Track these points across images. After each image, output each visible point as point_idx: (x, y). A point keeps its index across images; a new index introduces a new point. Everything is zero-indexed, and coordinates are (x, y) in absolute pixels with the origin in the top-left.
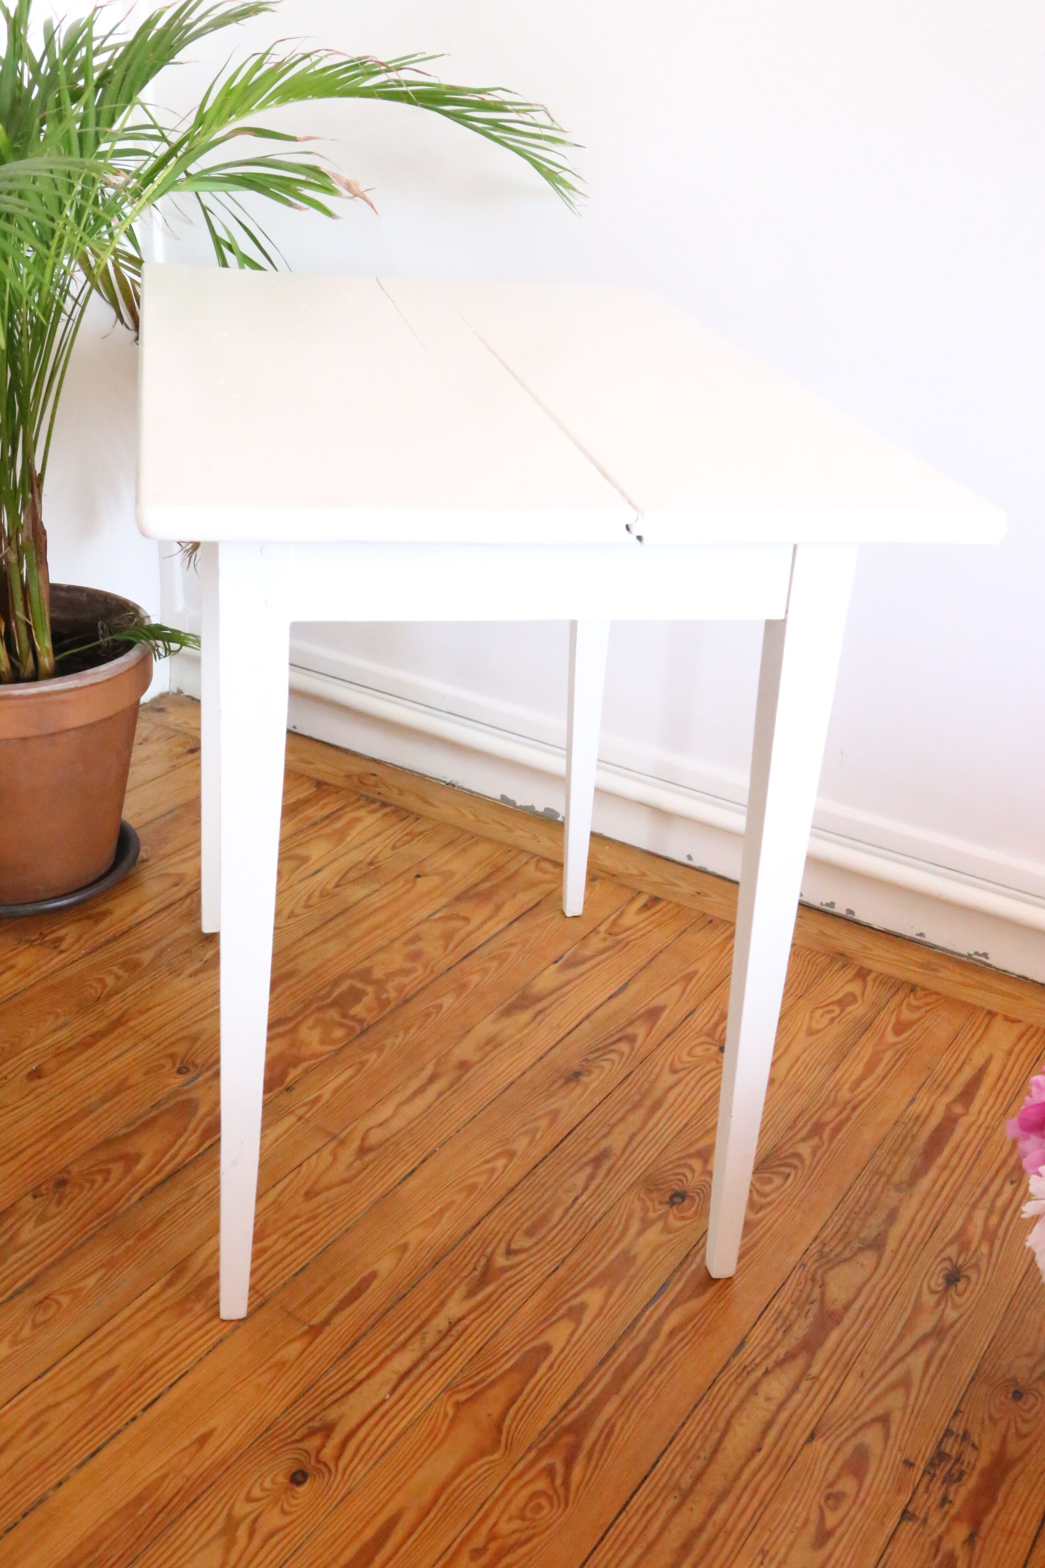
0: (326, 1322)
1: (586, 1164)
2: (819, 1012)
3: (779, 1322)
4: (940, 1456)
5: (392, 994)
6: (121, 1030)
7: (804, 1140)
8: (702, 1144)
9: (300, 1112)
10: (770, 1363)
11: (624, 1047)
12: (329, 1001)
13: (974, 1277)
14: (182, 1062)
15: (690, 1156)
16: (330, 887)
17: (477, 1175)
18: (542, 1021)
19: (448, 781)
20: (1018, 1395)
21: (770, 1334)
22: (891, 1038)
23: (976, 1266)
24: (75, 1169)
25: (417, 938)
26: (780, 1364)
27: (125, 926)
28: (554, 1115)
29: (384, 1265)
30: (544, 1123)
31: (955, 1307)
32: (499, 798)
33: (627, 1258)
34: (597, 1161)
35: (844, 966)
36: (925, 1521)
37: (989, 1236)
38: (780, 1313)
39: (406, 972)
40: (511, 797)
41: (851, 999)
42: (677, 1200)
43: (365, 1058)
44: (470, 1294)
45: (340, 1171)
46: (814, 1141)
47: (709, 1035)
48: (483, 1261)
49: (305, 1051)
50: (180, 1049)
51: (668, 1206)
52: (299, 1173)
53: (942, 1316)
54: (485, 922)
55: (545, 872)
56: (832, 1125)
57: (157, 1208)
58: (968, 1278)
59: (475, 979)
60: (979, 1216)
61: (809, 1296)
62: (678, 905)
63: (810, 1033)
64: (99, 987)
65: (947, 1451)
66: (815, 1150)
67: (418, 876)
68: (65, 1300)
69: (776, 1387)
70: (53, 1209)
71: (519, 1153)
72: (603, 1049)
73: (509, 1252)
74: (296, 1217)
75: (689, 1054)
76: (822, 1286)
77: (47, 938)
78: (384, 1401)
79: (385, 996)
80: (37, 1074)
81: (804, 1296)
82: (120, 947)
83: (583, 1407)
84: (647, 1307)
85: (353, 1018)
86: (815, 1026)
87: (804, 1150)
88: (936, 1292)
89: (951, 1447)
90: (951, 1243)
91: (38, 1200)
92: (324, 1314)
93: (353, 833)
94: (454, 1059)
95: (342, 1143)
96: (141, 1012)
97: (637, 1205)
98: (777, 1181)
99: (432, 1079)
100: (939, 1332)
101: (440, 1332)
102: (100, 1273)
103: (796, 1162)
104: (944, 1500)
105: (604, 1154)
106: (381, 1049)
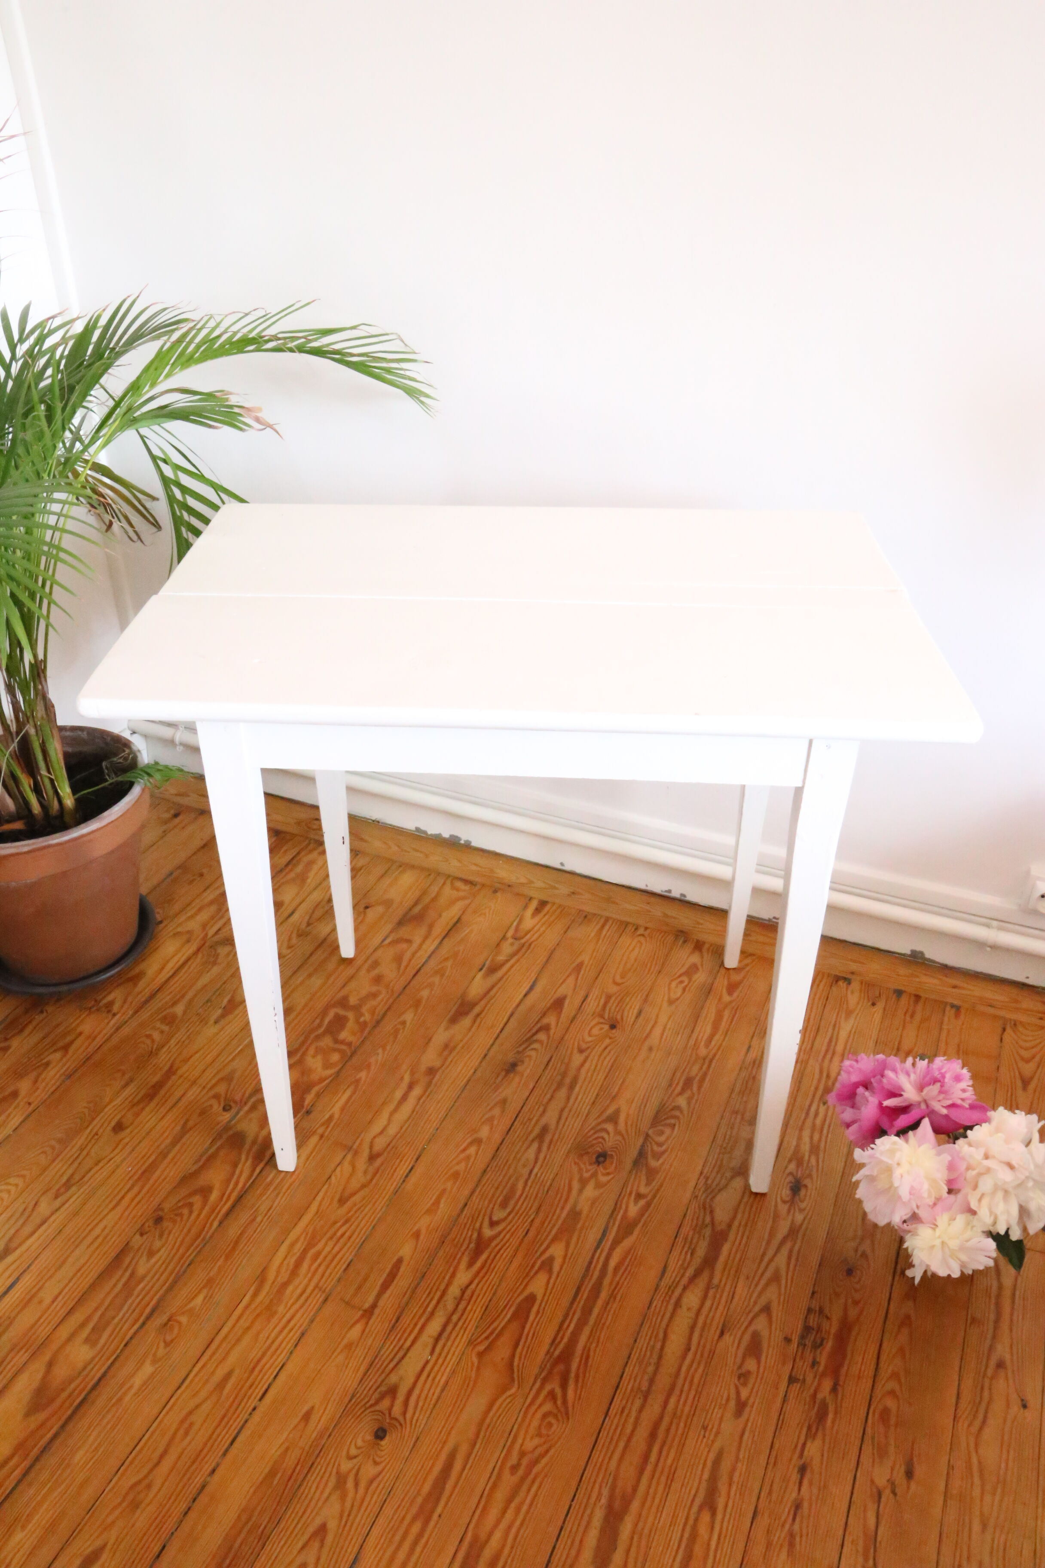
0: (374, 1306)
1: (533, 1141)
2: (674, 984)
3: (687, 1246)
4: (807, 1329)
5: (367, 1017)
6: (174, 1078)
7: (680, 1094)
8: (610, 1111)
9: (320, 1131)
10: (685, 1280)
11: (542, 1036)
12: (321, 1031)
13: (810, 1186)
14: (225, 1100)
15: (604, 1121)
16: (303, 926)
17: (458, 1164)
18: (481, 1023)
19: (374, 818)
20: (850, 1272)
21: (683, 1257)
22: (726, 998)
23: (810, 1176)
24: (167, 1206)
25: (376, 964)
26: (692, 1279)
27: (155, 986)
28: (504, 1101)
29: (406, 1251)
30: (497, 1111)
31: (801, 1210)
32: (414, 829)
33: (575, 1215)
34: (541, 1137)
35: (685, 942)
36: (804, 1380)
37: (815, 1149)
38: (686, 1239)
39: (374, 995)
40: (423, 828)
41: (692, 970)
42: (601, 1159)
43: (358, 1077)
44: (471, 1264)
45: (360, 1177)
46: (688, 1093)
47: (602, 1016)
48: (475, 1235)
49: (315, 1077)
50: (221, 1089)
51: (595, 1166)
52: (330, 1184)
53: (793, 1220)
54: (424, 941)
55: (458, 890)
56: (698, 1078)
57: (233, 1230)
58: (806, 1186)
59: (425, 993)
60: (806, 1134)
61: (704, 1220)
62: (560, 906)
63: (671, 1002)
64: (148, 1042)
65: (811, 1324)
66: (689, 1100)
67: (367, 907)
68: (184, 1319)
69: (692, 1299)
70: (158, 1244)
71: (484, 1140)
72: (529, 1040)
73: (493, 1224)
74: (335, 1223)
75: (590, 1035)
76: (712, 1212)
77: (101, 1004)
78: (427, 1362)
79: (362, 1019)
80: (119, 1127)
81: (700, 1223)
82: (156, 1004)
83: (565, 1340)
84: (595, 1251)
85: (342, 1042)
86: (673, 996)
87: (682, 1101)
88: (787, 1202)
89: (813, 1321)
90: (790, 1161)
91: (145, 1237)
92: (371, 1299)
93: (311, 874)
94: (423, 1068)
95: (356, 1153)
96: (186, 1061)
97: (575, 1169)
98: (668, 1131)
99: (411, 1087)
100: (793, 1232)
101: (455, 1298)
102: (205, 1291)
103: (677, 1113)
104: (814, 1364)
105: (545, 1130)
106: (369, 1066)
